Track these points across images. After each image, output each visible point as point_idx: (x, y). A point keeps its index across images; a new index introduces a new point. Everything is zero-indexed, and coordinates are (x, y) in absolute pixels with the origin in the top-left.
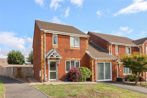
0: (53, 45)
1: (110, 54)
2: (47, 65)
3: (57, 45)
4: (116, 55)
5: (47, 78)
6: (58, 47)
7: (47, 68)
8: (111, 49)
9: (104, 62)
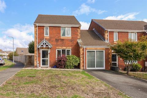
0: (45, 36)
1: (107, 42)
2: (39, 54)
3: (48, 36)
4: (114, 42)
5: (39, 65)
6: (49, 38)
7: (39, 56)
8: (107, 36)
9: (95, 51)
